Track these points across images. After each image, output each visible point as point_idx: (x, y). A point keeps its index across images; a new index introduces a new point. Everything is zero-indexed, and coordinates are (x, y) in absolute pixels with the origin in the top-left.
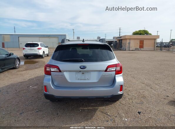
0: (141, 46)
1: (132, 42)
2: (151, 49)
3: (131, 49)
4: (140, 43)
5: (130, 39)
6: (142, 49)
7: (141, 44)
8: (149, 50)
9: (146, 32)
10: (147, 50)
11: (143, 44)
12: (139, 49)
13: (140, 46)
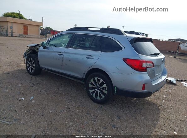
0: (26, 33)
1: (15, 26)
2: (36, 37)
3: (14, 34)
4: (24, 29)
5: (12, 22)
6: (27, 36)
7: (25, 31)
8: (34, 37)
9: (20, 16)
10: (32, 37)
11: (27, 30)
12: (24, 35)
13: (24, 32)
